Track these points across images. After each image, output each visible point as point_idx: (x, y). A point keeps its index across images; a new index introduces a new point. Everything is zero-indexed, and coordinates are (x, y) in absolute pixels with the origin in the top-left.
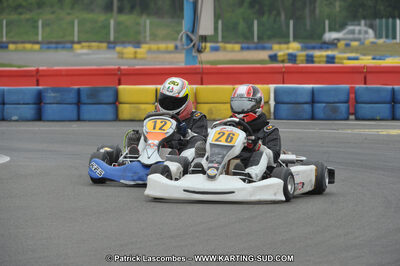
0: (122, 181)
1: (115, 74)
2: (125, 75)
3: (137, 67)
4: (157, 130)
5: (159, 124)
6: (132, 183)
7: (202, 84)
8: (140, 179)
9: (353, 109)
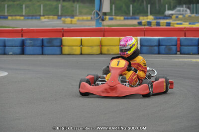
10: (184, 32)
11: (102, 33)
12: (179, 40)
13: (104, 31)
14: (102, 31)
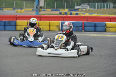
0: (24, 46)
1: (15, 17)
2: (18, 17)
3: (22, 15)
4: (32, 32)
5: (32, 30)
6: (27, 46)
7: (40, 20)
8: (29, 45)
9: (83, 28)
10: (86, 19)
11: (40, 18)
12: (83, 23)
13: (41, 17)
14: (39, 17)
